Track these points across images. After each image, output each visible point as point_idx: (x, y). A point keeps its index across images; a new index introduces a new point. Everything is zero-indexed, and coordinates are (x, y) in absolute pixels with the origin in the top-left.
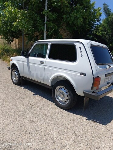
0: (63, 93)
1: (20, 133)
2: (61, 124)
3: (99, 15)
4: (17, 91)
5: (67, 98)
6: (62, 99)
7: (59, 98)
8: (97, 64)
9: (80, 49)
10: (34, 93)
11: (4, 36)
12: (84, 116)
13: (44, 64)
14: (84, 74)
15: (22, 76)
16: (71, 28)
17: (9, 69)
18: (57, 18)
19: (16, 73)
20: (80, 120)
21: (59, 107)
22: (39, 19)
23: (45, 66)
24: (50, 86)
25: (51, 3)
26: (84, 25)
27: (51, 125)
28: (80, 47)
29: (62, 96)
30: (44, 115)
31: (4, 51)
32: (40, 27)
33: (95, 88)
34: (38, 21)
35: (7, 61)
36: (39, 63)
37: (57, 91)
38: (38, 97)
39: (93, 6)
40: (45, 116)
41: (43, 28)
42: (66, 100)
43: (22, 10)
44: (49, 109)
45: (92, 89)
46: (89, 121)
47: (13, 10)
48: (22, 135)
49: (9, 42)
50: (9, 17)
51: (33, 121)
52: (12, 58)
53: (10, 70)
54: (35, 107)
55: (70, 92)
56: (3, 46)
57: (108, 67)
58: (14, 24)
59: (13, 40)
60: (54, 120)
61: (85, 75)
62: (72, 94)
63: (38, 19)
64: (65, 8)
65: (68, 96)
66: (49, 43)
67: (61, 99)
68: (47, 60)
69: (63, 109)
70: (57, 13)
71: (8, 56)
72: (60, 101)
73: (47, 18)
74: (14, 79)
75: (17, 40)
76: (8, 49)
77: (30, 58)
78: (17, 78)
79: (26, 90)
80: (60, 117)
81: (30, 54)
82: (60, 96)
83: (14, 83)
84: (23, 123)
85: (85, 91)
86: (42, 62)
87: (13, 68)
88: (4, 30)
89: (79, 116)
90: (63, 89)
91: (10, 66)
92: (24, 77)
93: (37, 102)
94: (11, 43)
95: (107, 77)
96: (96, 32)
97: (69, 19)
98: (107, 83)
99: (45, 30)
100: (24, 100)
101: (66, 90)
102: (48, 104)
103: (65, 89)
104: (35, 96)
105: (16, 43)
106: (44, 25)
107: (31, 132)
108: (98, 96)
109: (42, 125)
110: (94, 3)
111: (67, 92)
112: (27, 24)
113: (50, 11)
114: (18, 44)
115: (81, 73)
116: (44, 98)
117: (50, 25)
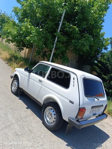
0: (51, 114)
1: (2, 143)
2: (41, 144)
3: (107, 44)
4: (12, 101)
5: (54, 120)
6: (50, 119)
7: (47, 118)
8: (86, 96)
9: (74, 79)
10: (27, 107)
11: (16, 44)
12: (65, 141)
13: (42, 83)
14: (72, 102)
15: (21, 88)
16: (78, 52)
17: (12, 77)
18: (67, 41)
19: (16, 83)
20: (60, 144)
21: (45, 127)
22: (51, 39)
23: (42, 85)
24: (42, 104)
25: (64, 28)
26: (90, 51)
27: (33, 142)
28: (74, 78)
29: (50, 116)
30: (29, 130)
31: (12, 57)
32: (50, 45)
33: (79, 117)
34: (49, 40)
35: (13, 67)
36: (38, 81)
37: (47, 111)
38: (29, 111)
39: (103, 35)
40: (29, 132)
41: (52, 47)
42: (53, 122)
43: (38, 27)
44: (35, 126)
45: (76, 117)
46: (68, 147)
47: (29, 27)
48: (4, 146)
49: (20, 50)
50: (24, 31)
51: (17, 135)
52: (16, 69)
53: (12, 79)
54: (23, 121)
55: (58, 115)
56: (13, 52)
57: (96, 100)
58: (28, 38)
59: (23, 49)
60: (36, 138)
61: (73, 104)
62: (59, 118)
63: (49, 39)
64: (75, 34)
65: (55, 118)
66: (50, 66)
67: (48, 119)
68: (45, 80)
69: (48, 129)
70: (67, 37)
71: (15, 62)
72: (47, 121)
73: (58, 39)
74: (13, 88)
75: (27, 50)
76: (17, 56)
77: (32, 74)
78: (16, 88)
79: (21, 101)
80: (42, 137)
81: (32, 70)
82: (48, 116)
83: (12, 91)
84: (8, 134)
85: (70, 118)
86: (40, 81)
87: (15, 78)
88: (18, 39)
89: (60, 139)
90: (52, 110)
91: (13, 76)
92: (22, 89)
93: (27, 116)
94: (21, 51)
95: (94, 109)
96: (102, 59)
97: (77, 44)
98: (93, 115)
99: (54, 49)
100: (16, 111)
101: (55, 113)
102: (36, 121)
103: (54, 111)
104: (27, 110)
105: (25, 52)
106: (53, 44)
107: (12, 145)
108: (80, 125)
109: (24, 141)
110: (104, 33)
111: (55, 115)
112: (39, 41)
113: (61, 34)
114: (27, 53)
115: (70, 101)
116: (34, 114)
117: (59, 45)
